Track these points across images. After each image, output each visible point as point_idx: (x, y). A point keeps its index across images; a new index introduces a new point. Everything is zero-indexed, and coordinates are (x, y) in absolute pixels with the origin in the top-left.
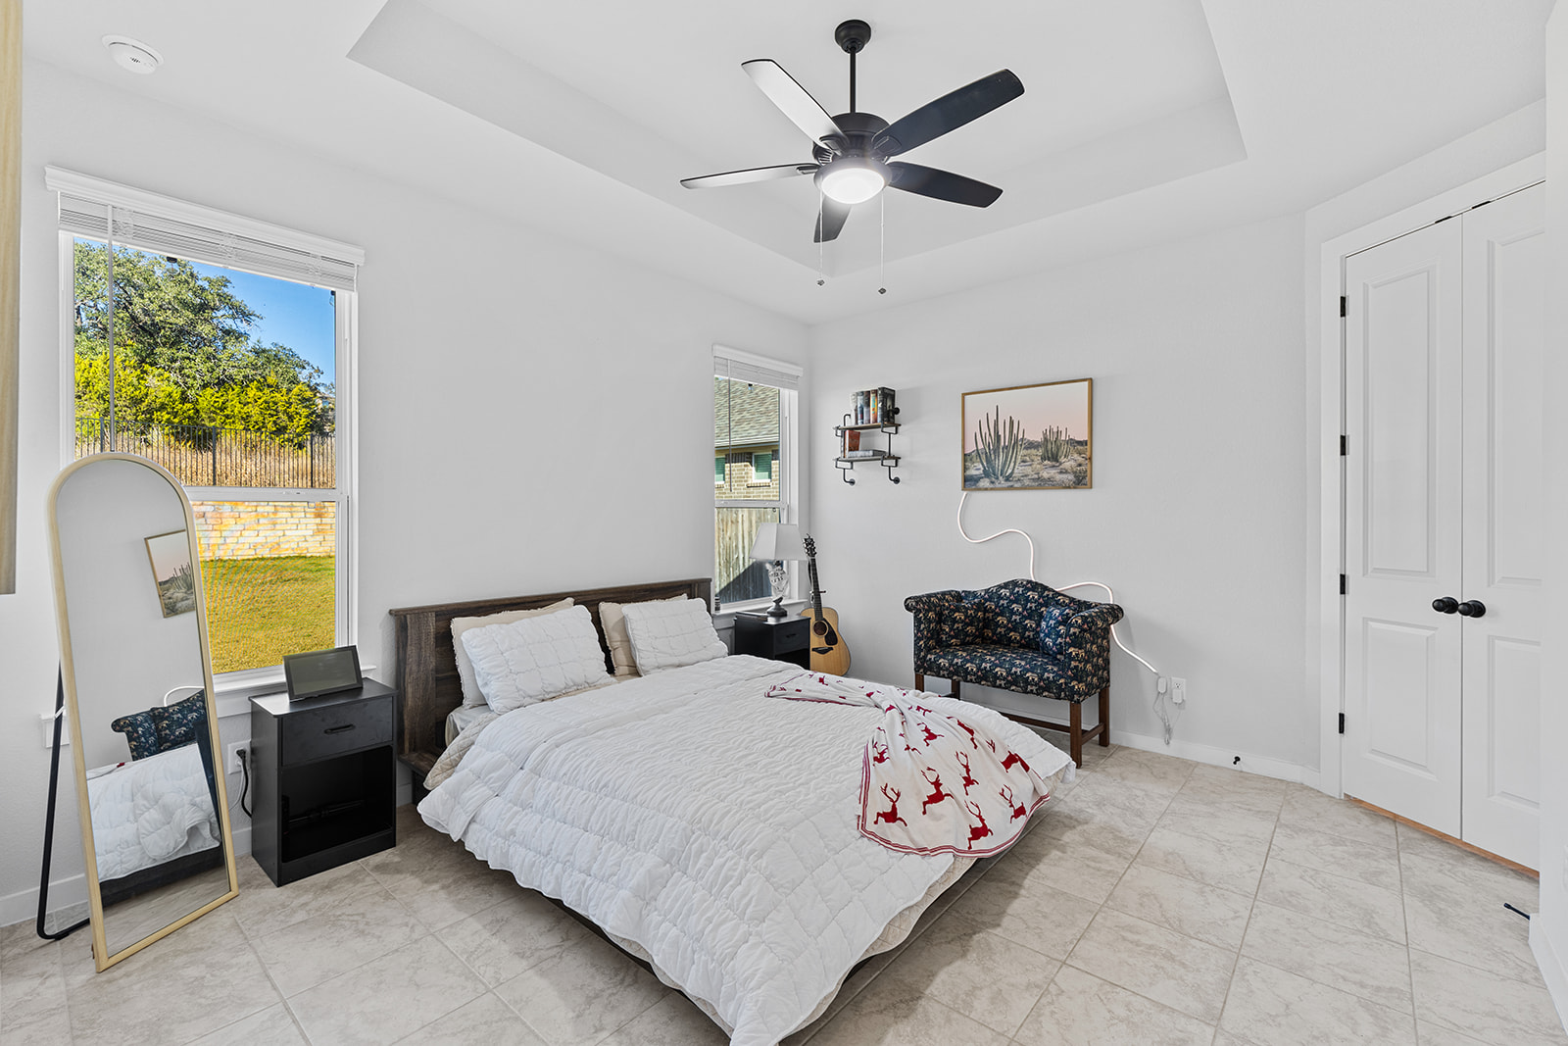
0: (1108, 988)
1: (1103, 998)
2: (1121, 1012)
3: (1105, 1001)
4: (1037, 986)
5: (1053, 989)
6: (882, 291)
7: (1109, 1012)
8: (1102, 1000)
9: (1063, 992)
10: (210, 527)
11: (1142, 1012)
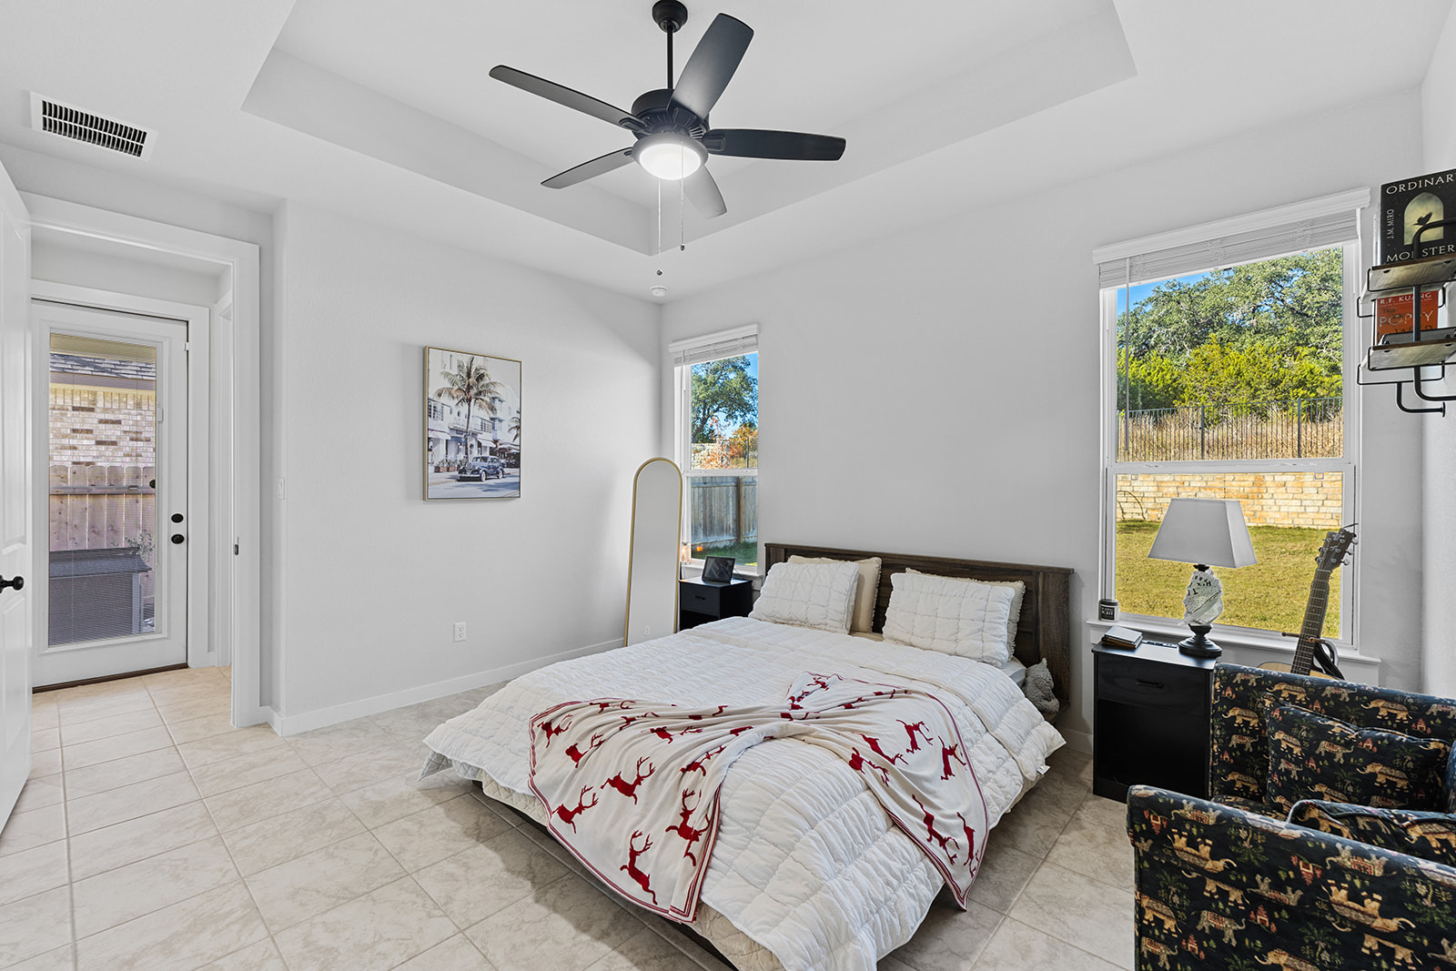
0: (412, 950)
1: (406, 942)
2: (381, 947)
3: (401, 942)
4: (446, 904)
5: (437, 912)
6: (660, 273)
7: (389, 939)
8: (402, 939)
9: (430, 917)
10: (1291, 496)
11: (371, 962)
